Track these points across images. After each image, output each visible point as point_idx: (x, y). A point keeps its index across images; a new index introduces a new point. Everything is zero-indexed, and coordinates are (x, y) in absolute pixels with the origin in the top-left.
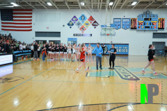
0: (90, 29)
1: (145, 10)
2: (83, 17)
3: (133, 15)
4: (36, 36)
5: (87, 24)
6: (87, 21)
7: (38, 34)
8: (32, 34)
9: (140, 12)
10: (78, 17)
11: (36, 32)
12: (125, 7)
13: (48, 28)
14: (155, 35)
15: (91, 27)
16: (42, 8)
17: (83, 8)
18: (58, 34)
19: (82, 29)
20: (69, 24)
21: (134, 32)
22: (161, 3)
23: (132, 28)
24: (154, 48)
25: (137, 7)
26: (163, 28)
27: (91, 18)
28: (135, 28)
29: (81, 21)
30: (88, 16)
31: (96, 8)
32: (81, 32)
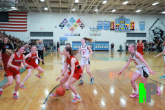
0: (78, 30)
1: (120, 15)
2: (72, 20)
3: (112, 19)
4: (31, 36)
5: (76, 26)
6: (75, 23)
7: (33, 34)
9: (117, 17)
10: (68, 19)
11: (31, 33)
12: (106, 13)
13: (42, 29)
14: (128, 35)
15: (79, 28)
16: (37, 11)
17: (73, 12)
18: (51, 34)
19: (72, 29)
20: (60, 26)
21: (113, 32)
22: (132, 10)
23: (111, 29)
24: (127, 44)
25: (115, 13)
26: (133, 29)
27: (79, 21)
28: (113, 29)
29: (70, 23)
30: (76, 20)
31: (83, 12)
32: (70, 32)
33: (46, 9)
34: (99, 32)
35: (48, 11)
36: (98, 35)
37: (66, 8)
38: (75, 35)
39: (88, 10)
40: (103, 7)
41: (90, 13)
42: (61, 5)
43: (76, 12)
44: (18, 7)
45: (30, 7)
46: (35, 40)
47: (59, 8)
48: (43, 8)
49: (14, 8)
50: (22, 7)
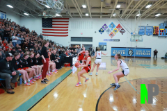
0: (118, 35)
1: (166, 20)
2: (112, 25)
3: (155, 24)
4: (72, 40)
5: (116, 31)
7: (73, 39)
8: (68, 38)
9: (162, 22)
10: (108, 24)
11: (72, 37)
12: (149, 17)
13: (82, 34)
15: (119, 33)
16: (79, 17)
17: (113, 17)
18: (90, 39)
19: (112, 35)
20: (100, 31)
21: (156, 38)
23: (154, 35)
25: (159, 17)
27: (119, 26)
28: (156, 35)
29: (110, 29)
30: (116, 25)
31: (124, 17)
32: (110, 38)
33: (87, 15)
34: (140, 38)
35: (89, 17)
36: (139, 41)
37: (107, 14)
38: (115, 40)
39: (130, 15)
40: (146, 12)
41: (132, 18)
42: (102, 11)
43: (117, 17)
44: (62, 14)
45: (72, 14)
46: (75, 45)
47: (99, 14)
48: (84, 14)
49: (57, 15)
50: (65, 14)
